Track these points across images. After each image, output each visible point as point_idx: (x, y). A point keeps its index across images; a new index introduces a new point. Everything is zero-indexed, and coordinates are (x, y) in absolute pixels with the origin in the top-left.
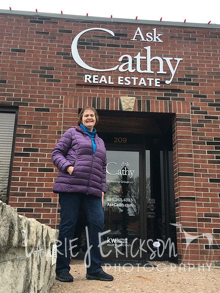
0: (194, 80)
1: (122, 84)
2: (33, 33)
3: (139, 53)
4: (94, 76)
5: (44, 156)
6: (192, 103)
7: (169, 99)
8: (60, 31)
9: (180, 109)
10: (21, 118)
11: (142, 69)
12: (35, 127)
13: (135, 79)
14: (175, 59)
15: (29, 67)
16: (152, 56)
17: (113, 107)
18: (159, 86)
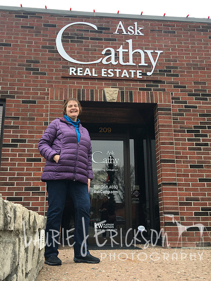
0: (174, 71)
1: (106, 76)
2: (18, 27)
3: (122, 46)
4: (79, 69)
5: (32, 146)
6: (172, 94)
7: (151, 90)
8: (45, 25)
9: (161, 99)
10: (9, 110)
11: (124, 62)
12: (23, 119)
13: (118, 71)
14: (156, 51)
15: (15, 61)
16: (134, 49)
17: (98, 98)
18: (141, 77)
